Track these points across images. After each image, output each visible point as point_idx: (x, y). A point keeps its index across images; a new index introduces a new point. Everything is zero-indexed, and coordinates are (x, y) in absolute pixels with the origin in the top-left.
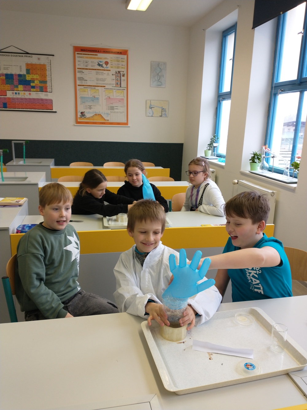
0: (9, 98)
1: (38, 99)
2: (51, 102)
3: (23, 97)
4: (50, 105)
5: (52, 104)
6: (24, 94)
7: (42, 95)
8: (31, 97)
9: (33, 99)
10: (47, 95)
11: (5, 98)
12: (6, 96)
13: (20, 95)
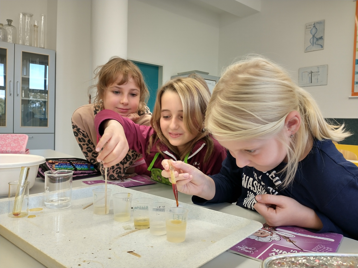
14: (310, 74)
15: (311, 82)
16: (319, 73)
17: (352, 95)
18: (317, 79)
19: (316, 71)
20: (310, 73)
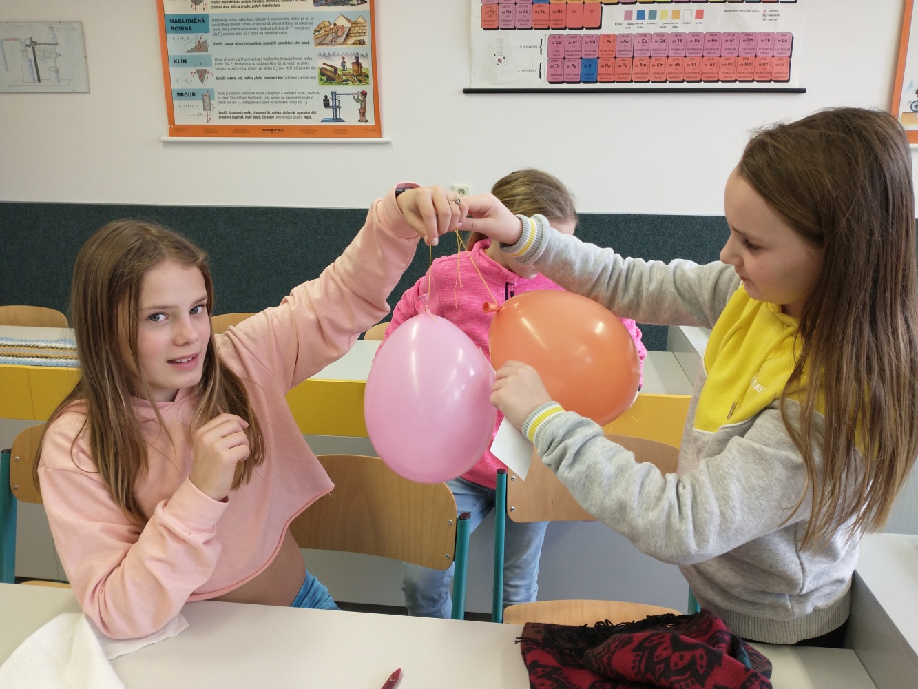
0: (610, 39)
1: (733, 34)
2: (788, 45)
3: (669, 30)
4: (781, 59)
5: (788, 54)
6: (676, 14)
7: (752, 19)
8: (701, 29)
9: (711, 34)
10: (774, 16)
11: (592, 40)
12: (600, 28)
13: (659, 20)
14: (30, 50)
15: (39, 80)
16: (59, 49)
17: (171, 135)
18: (54, 69)
19: (45, 42)
20: (27, 46)
